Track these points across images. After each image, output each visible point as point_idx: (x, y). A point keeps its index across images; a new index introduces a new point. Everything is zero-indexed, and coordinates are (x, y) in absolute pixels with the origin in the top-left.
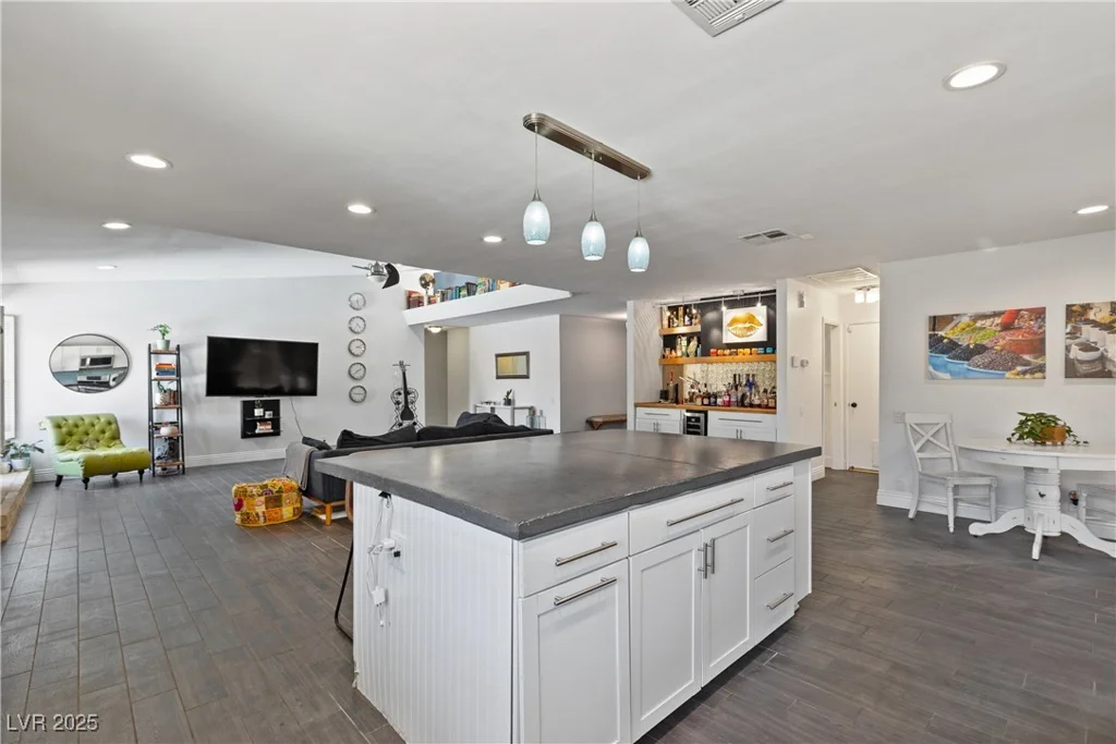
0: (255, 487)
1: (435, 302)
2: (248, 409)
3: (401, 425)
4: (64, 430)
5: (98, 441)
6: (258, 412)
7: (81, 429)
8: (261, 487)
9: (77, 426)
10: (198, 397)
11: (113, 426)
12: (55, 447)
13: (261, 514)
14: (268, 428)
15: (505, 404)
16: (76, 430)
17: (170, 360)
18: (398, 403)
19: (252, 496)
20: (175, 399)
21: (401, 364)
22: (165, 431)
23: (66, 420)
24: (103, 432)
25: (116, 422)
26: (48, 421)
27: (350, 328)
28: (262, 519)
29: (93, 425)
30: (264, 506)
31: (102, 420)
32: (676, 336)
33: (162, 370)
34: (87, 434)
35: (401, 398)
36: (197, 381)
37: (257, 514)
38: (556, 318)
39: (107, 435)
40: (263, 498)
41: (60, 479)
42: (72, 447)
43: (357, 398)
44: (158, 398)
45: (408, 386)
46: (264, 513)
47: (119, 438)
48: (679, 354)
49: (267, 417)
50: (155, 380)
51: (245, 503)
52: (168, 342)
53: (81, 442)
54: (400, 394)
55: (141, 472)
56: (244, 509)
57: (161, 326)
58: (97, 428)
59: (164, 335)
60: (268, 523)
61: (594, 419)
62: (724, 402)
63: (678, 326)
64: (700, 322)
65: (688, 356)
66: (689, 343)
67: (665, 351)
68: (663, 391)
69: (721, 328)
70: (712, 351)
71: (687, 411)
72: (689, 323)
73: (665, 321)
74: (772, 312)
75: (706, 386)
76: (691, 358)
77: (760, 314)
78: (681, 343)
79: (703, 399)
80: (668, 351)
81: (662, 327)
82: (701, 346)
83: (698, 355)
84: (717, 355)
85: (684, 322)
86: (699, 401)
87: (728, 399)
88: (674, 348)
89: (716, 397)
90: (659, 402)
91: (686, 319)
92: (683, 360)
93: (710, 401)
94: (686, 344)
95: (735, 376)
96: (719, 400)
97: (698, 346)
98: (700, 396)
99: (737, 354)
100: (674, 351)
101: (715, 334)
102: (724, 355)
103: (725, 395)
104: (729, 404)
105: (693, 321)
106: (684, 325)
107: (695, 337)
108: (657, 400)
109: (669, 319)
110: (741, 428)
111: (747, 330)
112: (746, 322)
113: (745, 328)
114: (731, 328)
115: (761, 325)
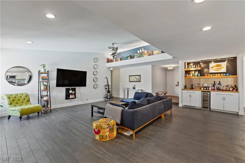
0: (105, 125)
1: (118, 61)
2: (67, 90)
3: (107, 95)
4: (11, 99)
5: (23, 102)
6: (71, 92)
7: (17, 99)
8: (108, 125)
9: (16, 98)
10: (53, 87)
11: (28, 97)
12: (8, 105)
13: (108, 136)
14: (73, 96)
15: (133, 89)
16: (15, 99)
17: (45, 75)
18: (106, 88)
19: (104, 129)
20: (47, 88)
21: (106, 78)
22: (45, 98)
23: (12, 96)
24: (25, 99)
25: (29, 96)
26: (5, 96)
27: (94, 68)
28: (108, 137)
29: (21, 97)
30: (108, 132)
31: (24, 95)
32: (190, 71)
33: (43, 79)
34: (19, 100)
35: (107, 87)
36: (53, 82)
37: (106, 136)
38: (151, 66)
39: (26, 100)
40: (108, 129)
41: (10, 117)
42: (14, 105)
43: (95, 87)
44: (42, 88)
45: (109, 84)
46: (109, 135)
47: (30, 101)
48: (191, 75)
49: (73, 93)
50: (42, 82)
51: (101, 132)
52: (45, 70)
53: (17, 103)
54: (107, 86)
55: (38, 113)
56: (101, 134)
57: (43, 65)
58: (22, 98)
59: (44, 67)
60: (110, 139)
61: (158, 93)
62: (212, 89)
63: (191, 68)
64: (200, 67)
65: (195, 76)
66: (195, 73)
67: (186, 75)
68: (185, 86)
69: (209, 69)
70: (206, 75)
71: (202, 91)
72: (195, 67)
73: (186, 67)
74: (228, 64)
75: (203, 84)
76: (196, 77)
77: (224, 64)
78: (192, 73)
79: (204, 88)
80: (187, 75)
81: (185, 68)
82: (199, 73)
83: (199, 76)
84: (208, 76)
85: (193, 67)
86: (202, 89)
87: (213, 88)
88: (189, 74)
89: (209, 88)
90: (185, 89)
91: (194, 66)
92: (193, 77)
93: (206, 89)
94: (194, 73)
95: (214, 82)
96: (210, 89)
97: (198, 74)
98: (202, 87)
99: (215, 76)
100: (189, 75)
101: (206, 70)
102: (210, 76)
103: (212, 87)
104: (214, 89)
105: (196, 67)
106: (193, 68)
107: (197, 71)
108: (184, 88)
109: (187, 66)
110: (224, 97)
111: (219, 69)
112: (218, 67)
113: (218, 68)
114: (212, 68)
115: (224, 67)
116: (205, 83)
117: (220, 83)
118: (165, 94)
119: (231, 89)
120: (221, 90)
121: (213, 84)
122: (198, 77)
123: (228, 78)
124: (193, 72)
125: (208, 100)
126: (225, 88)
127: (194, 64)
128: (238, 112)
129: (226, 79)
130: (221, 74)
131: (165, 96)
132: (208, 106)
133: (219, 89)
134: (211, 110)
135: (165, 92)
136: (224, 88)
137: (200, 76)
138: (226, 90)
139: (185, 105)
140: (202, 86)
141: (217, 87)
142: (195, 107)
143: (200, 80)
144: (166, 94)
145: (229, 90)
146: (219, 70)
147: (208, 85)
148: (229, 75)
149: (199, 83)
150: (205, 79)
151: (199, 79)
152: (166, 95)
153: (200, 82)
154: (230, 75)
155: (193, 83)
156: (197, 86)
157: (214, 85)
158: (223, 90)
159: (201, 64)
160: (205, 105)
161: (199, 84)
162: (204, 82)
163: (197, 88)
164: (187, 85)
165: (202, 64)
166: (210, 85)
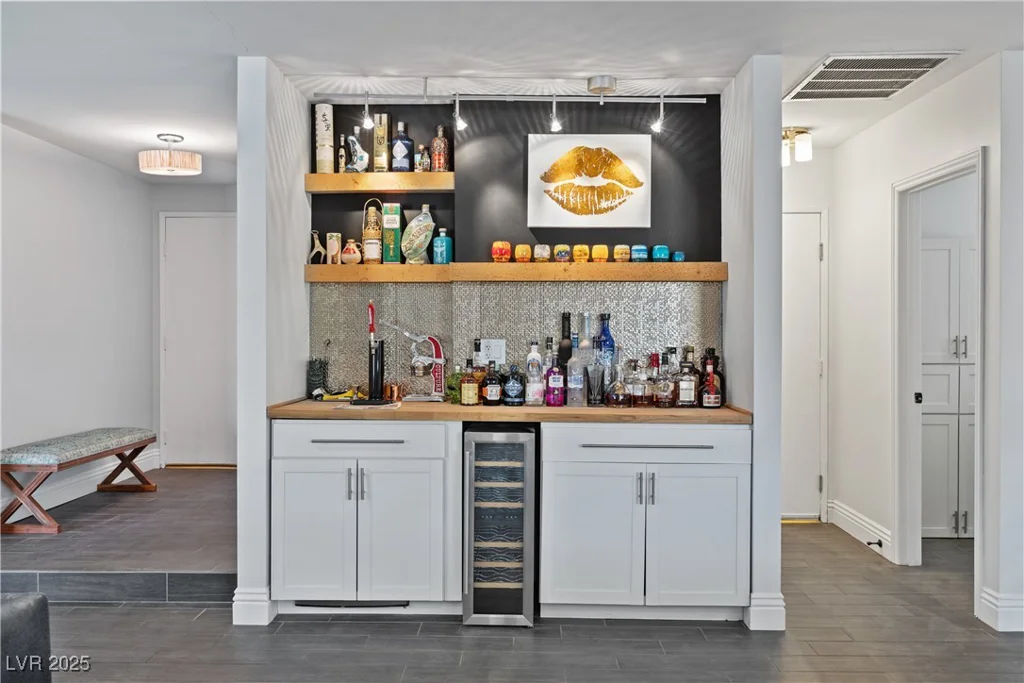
32: (358, 200)
48: (373, 250)
61: (17, 459)
62: (548, 391)
63: (370, 168)
64: (450, 165)
65: (403, 260)
66: (404, 224)
67: (324, 244)
68: (311, 363)
69: (522, 188)
70: (497, 245)
71: (468, 426)
72: (405, 164)
73: (326, 154)
74: (661, 155)
75: (477, 348)
76: (415, 265)
77: (634, 155)
78: (378, 223)
79: (482, 385)
80: (334, 240)
81: (313, 169)
82: (443, 231)
83: (438, 259)
84: (513, 259)
85: (391, 157)
86: (469, 392)
87: (556, 382)
88: (352, 235)
89: (523, 380)
90: (310, 396)
91: (400, 149)
92: (392, 271)
93: (504, 393)
94: (397, 225)
95: (566, 318)
96: (535, 389)
97: (436, 233)
98: (470, 379)
99: (571, 260)
100: (352, 245)
101: (497, 199)
102: (533, 260)
103: (550, 372)
104: (563, 398)
105: (417, 157)
106: (391, 169)
107: (425, 208)
108: (300, 390)
109: (336, 147)
110: (652, 469)
111: (600, 197)
112: (592, 174)
113: (592, 188)
114: (547, 178)
115: (639, 184)
116: (490, 336)
117: (605, 331)
118: (126, 462)
119: (688, 389)
120: (618, 403)
121: (555, 347)
122: (430, 273)
123: (661, 288)
124: (391, 217)
125: (520, 513)
126: (644, 377)
127: (401, 126)
128: (744, 609)
129: (648, 289)
130: (620, 249)
131: (126, 475)
132: (517, 575)
133: (601, 395)
134: (544, 614)
135: (131, 431)
136: (635, 382)
137: (454, 256)
138: (653, 401)
139: (300, 603)
140: (470, 362)
141: (586, 370)
142: (405, 604)
143: (449, 300)
144: (137, 452)
145: (674, 402)
146: (604, 204)
147: (516, 357)
148: (671, 259)
149: (437, 330)
150: (492, 287)
151: (437, 291)
152: (134, 469)
153: (448, 318)
154: (679, 256)
155: (388, 337)
156: (421, 361)
157: (560, 350)
158: (631, 401)
159: (461, 125)
160: (490, 574)
161: (437, 345)
162: (482, 318)
163: (423, 382)
164: (334, 356)
165: (470, 136)
166: (534, 355)
